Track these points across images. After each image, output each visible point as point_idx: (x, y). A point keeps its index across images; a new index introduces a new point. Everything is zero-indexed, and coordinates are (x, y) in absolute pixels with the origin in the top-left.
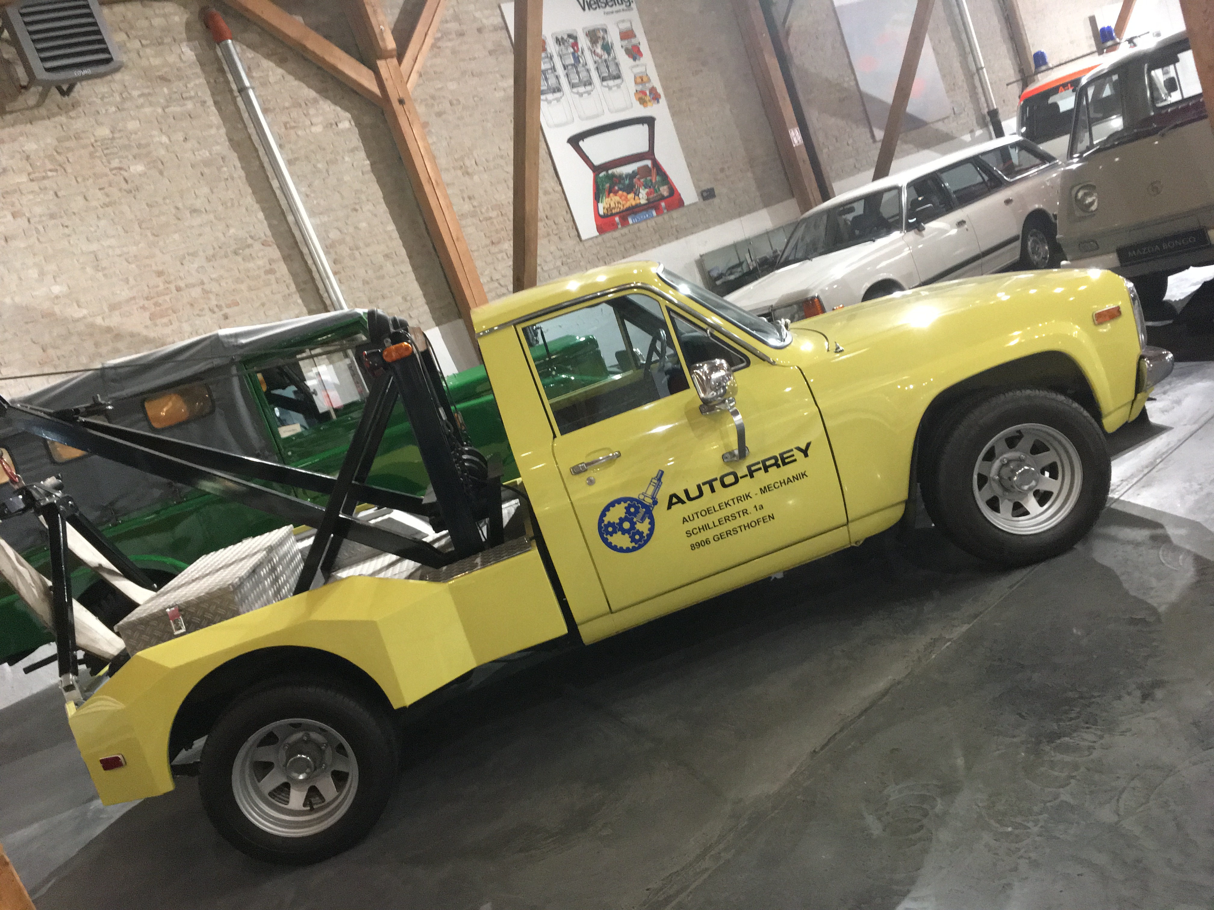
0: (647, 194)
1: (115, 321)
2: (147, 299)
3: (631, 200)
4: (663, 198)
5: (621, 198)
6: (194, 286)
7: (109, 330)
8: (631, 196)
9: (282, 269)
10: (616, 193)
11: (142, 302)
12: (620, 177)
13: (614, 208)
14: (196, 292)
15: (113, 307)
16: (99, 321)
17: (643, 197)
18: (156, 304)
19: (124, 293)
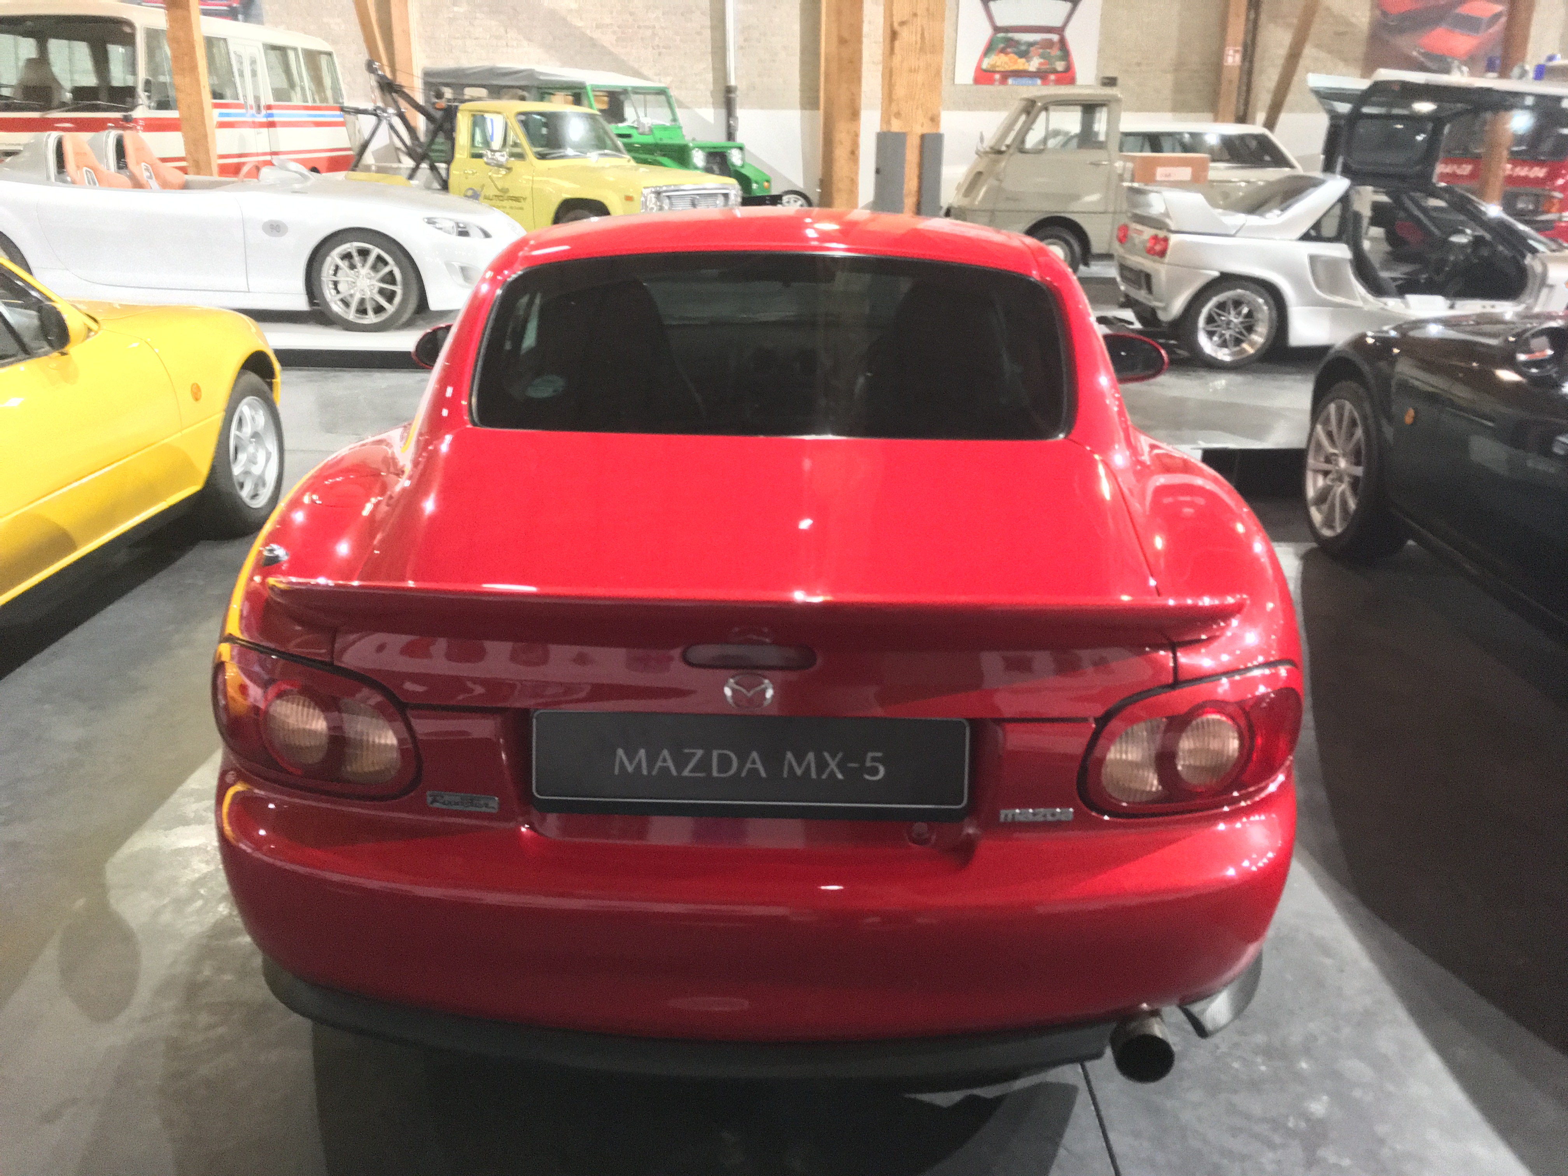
0: (1041, 64)
1: (596, 35)
2: (619, 27)
3: (1020, 64)
4: (1055, 71)
5: (1010, 59)
6: (647, 27)
7: (591, 39)
8: (1023, 60)
9: (708, 33)
10: (1006, 54)
11: (616, 29)
12: (1017, 43)
13: (998, 66)
14: (649, 33)
15: (598, 27)
16: (588, 32)
17: (1034, 64)
18: (623, 33)
19: (608, 21)
